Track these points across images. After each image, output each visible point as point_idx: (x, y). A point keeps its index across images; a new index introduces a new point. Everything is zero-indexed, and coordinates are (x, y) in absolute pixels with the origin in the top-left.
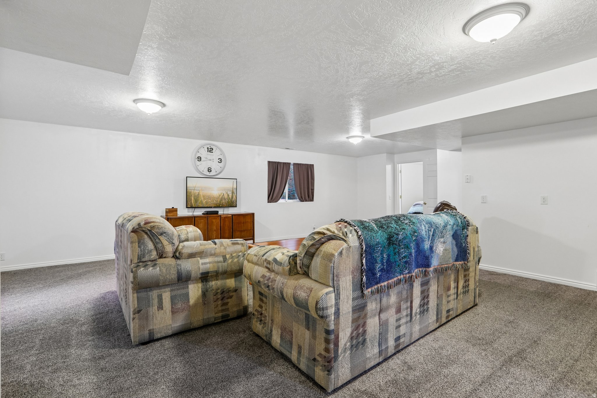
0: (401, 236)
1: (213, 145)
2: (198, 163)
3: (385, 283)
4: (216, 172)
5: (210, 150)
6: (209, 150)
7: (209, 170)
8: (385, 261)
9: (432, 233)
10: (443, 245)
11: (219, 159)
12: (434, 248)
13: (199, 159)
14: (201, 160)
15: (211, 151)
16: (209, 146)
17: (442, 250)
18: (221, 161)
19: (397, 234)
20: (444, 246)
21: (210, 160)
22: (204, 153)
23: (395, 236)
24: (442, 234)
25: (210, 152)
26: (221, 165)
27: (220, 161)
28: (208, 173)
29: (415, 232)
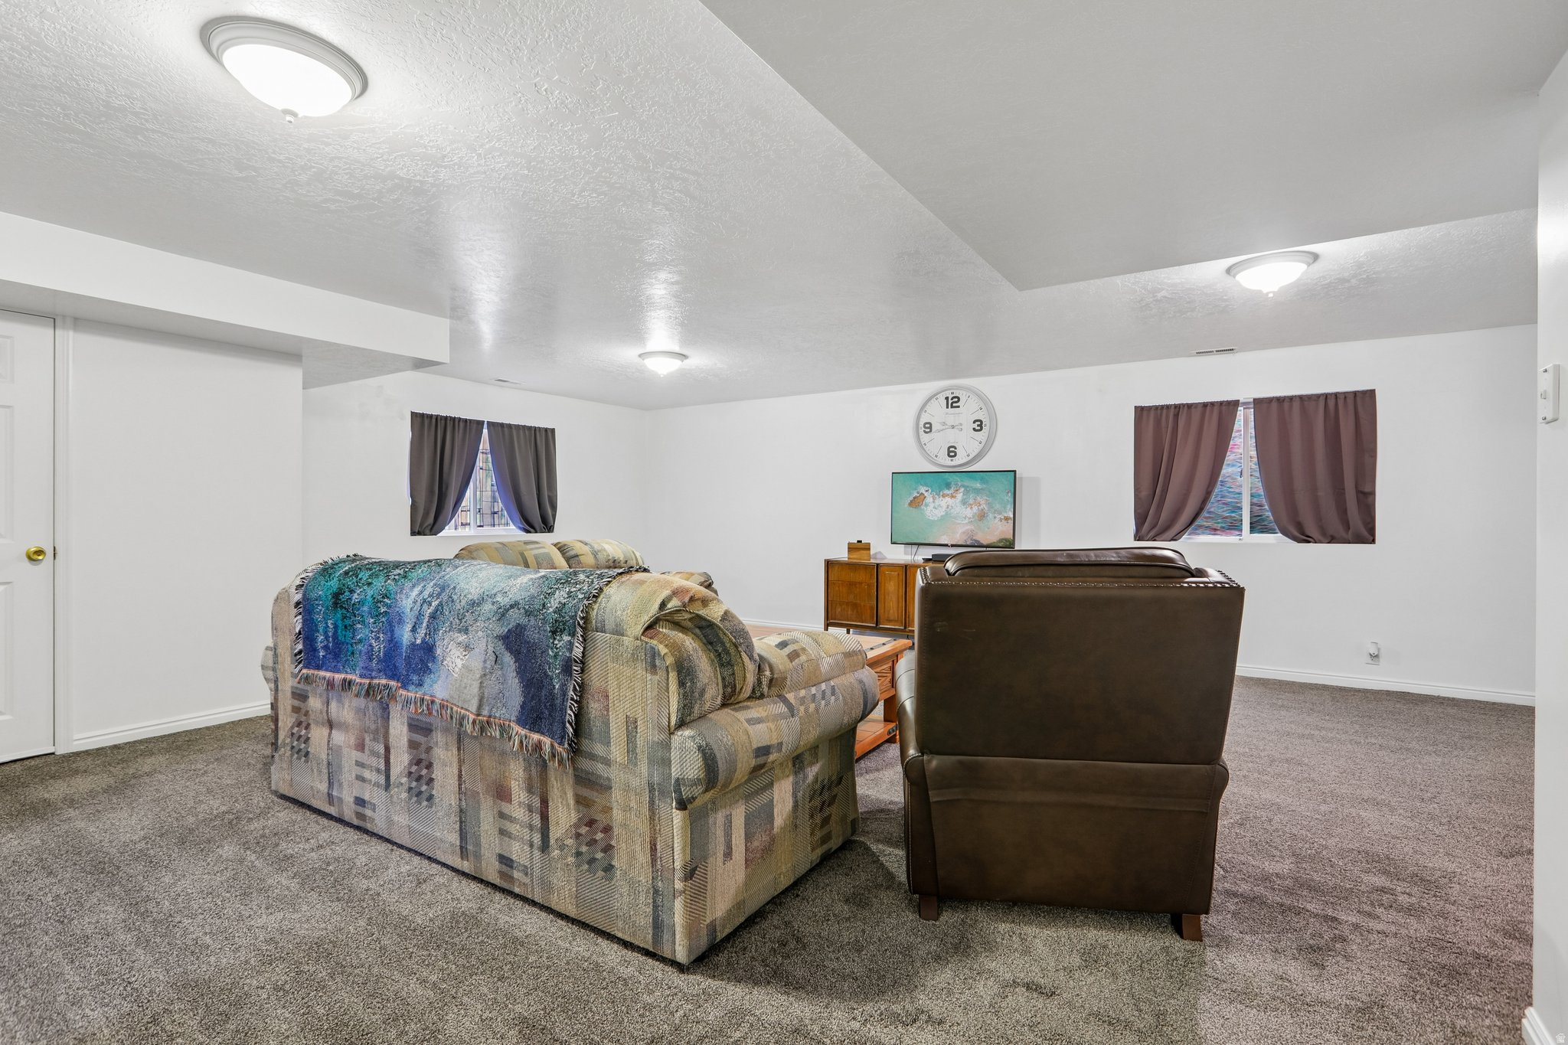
0: (357, 597)
1: (959, 388)
2: (925, 438)
3: (328, 675)
4: (968, 456)
5: (953, 402)
6: (950, 402)
7: (952, 452)
8: (330, 634)
9: (429, 611)
10: (464, 653)
11: (974, 422)
12: (438, 653)
13: (929, 427)
14: (931, 431)
15: (954, 405)
16: (950, 392)
17: (460, 666)
18: (981, 426)
19: (352, 591)
20: (467, 657)
21: (953, 427)
22: (937, 412)
23: (347, 593)
24: (460, 620)
25: (952, 407)
26: (982, 436)
27: (979, 425)
28: (948, 462)
29: (385, 596)
